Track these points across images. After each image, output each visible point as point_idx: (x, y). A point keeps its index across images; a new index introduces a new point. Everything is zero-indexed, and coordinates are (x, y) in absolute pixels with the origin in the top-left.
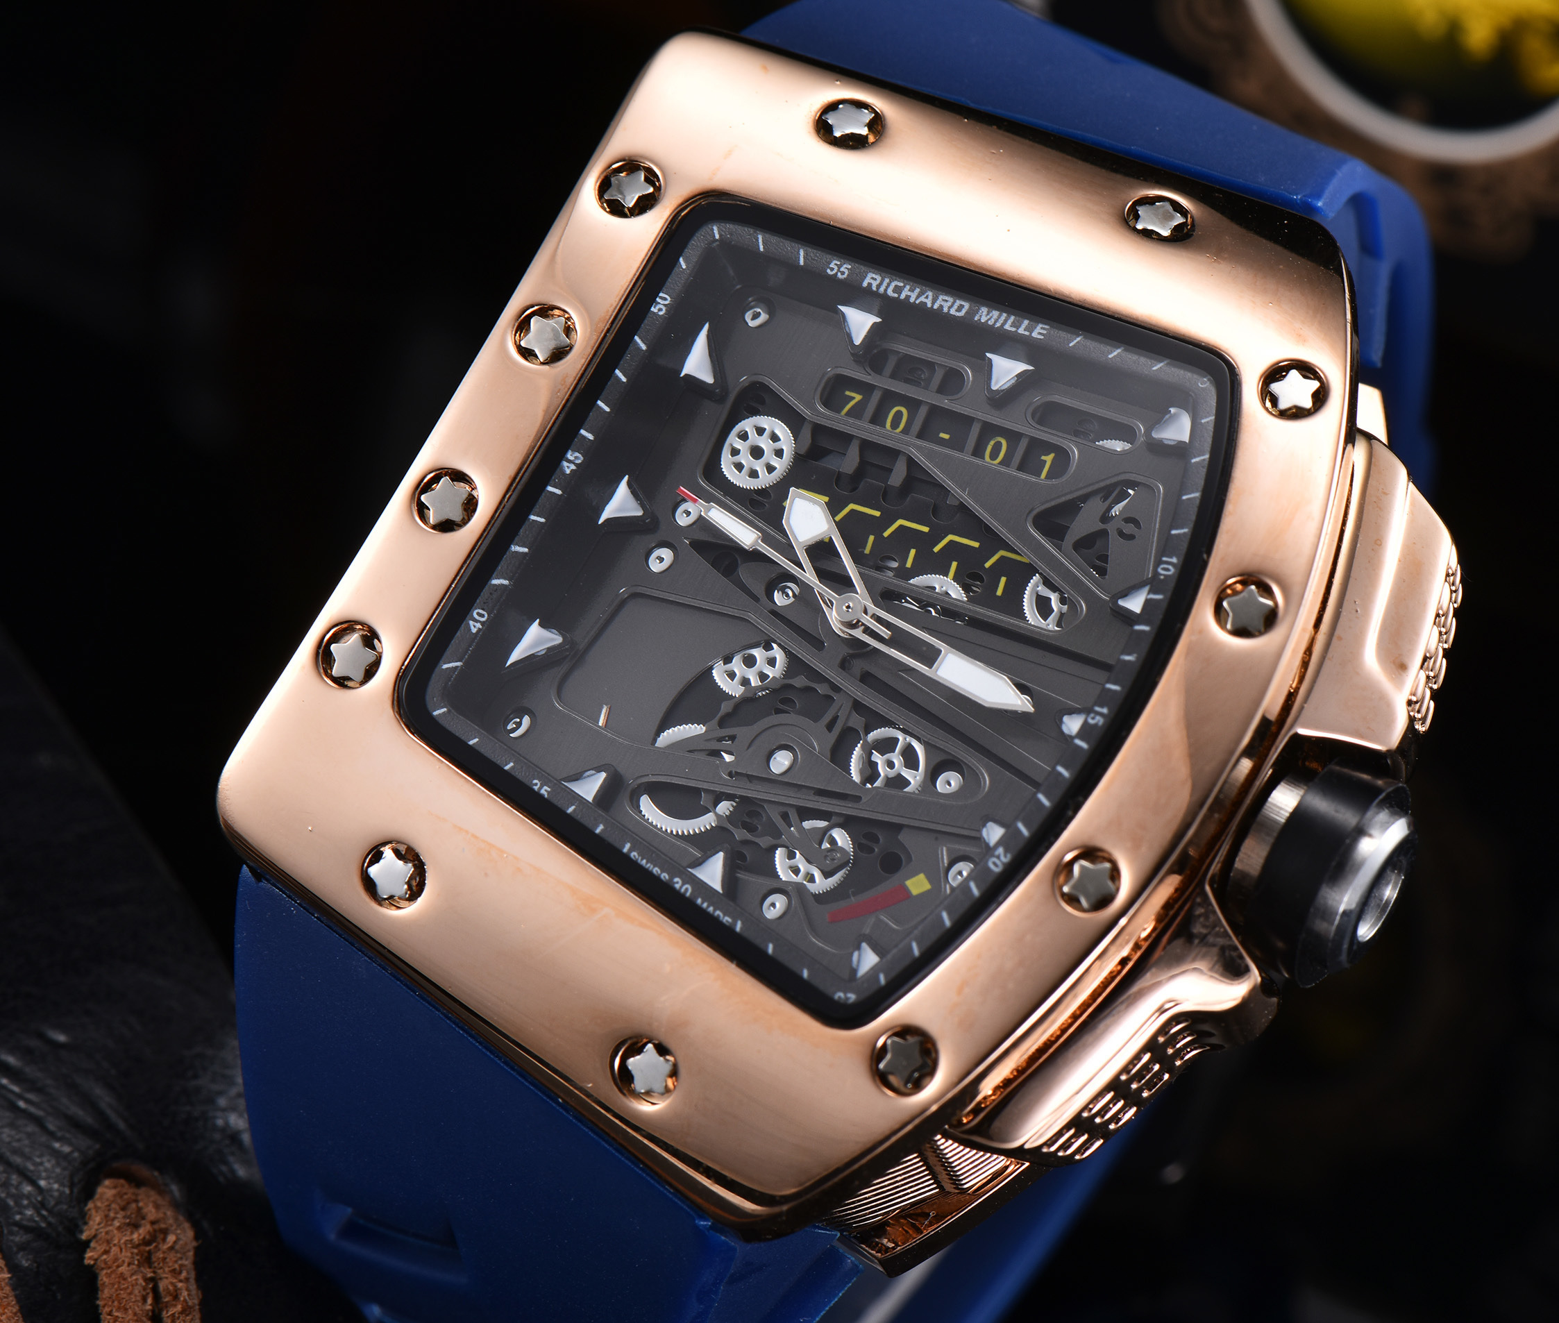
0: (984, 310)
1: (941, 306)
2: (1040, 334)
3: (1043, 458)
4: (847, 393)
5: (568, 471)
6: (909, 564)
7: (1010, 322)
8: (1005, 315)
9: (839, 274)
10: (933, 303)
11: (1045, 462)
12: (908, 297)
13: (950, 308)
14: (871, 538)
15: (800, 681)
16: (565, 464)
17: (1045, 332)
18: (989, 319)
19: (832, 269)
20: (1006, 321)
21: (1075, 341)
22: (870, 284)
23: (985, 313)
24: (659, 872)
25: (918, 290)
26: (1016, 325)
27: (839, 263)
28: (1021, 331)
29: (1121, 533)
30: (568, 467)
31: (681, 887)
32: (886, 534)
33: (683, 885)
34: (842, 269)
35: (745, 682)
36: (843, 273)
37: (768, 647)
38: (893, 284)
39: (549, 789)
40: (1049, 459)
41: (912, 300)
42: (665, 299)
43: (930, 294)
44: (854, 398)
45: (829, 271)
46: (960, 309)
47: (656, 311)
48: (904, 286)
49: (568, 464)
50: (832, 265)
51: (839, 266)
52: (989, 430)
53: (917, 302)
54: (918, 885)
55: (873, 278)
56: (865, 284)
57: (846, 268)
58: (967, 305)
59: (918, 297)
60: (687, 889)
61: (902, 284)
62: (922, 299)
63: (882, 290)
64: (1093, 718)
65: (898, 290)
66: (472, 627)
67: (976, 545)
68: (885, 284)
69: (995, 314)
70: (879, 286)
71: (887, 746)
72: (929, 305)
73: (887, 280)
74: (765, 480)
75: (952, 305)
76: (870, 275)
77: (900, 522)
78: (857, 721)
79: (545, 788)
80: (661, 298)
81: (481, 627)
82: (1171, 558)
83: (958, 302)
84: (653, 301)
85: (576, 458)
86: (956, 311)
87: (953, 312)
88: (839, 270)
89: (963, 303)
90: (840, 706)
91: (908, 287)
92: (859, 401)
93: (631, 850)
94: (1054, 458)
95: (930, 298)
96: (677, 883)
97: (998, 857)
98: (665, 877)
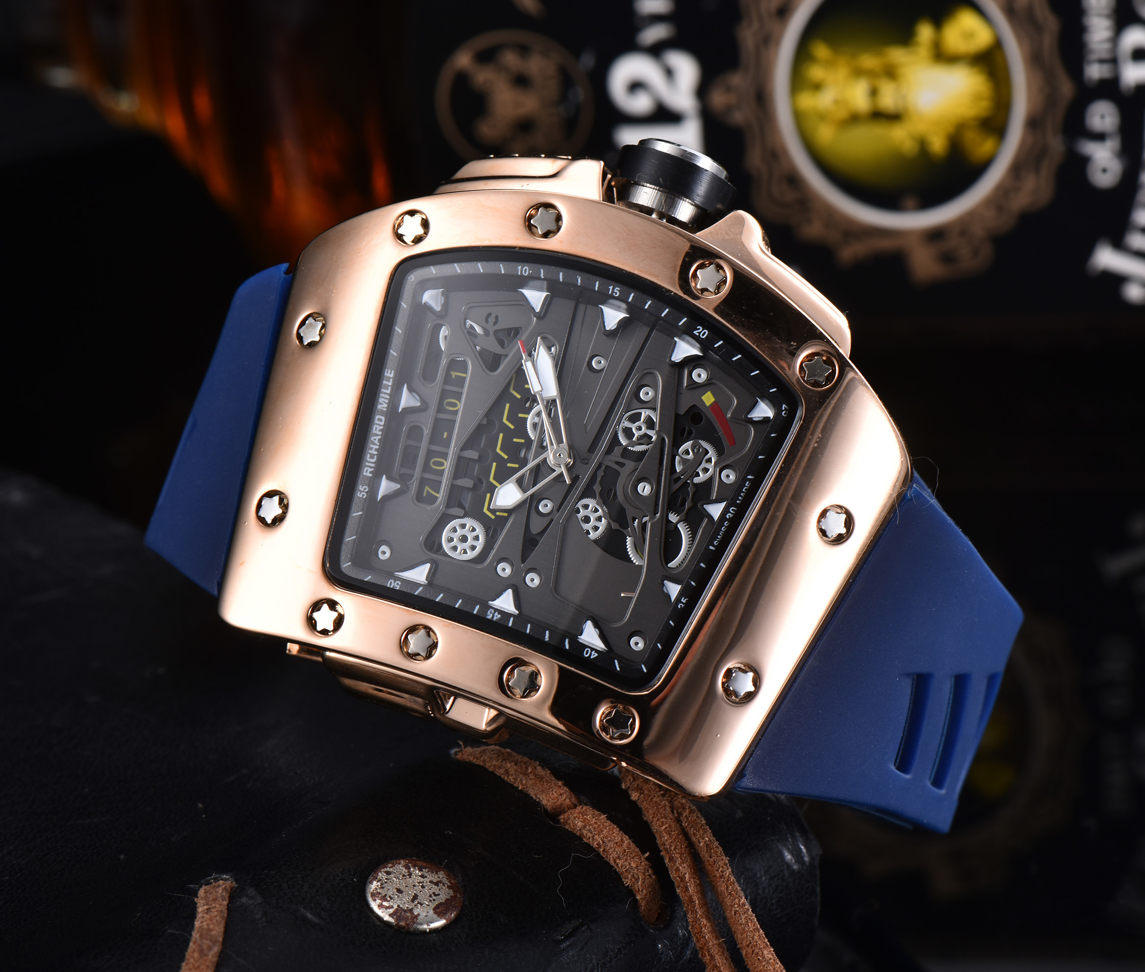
0: (379, 407)
1: (380, 430)
2: (391, 373)
3: (453, 377)
4: (425, 495)
5: (499, 616)
6: (523, 441)
7: (385, 391)
8: (381, 395)
9: (366, 491)
10: (378, 435)
11: (456, 376)
12: (376, 450)
13: (380, 425)
14: (509, 465)
15: (597, 488)
16: (495, 619)
17: (389, 371)
18: (385, 402)
19: (363, 495)
20: (385, 393)
21: (393, 353)
22: (370, 472)
23: (382, 406)
24: (724, 527)
25: (371, 446)
26: (387, 387)
27: (359, 493)
28: (390, 384)
29: (495, 323)
30: (497, 616)
31: (732, 513)
32: (506, 457)
33: (730, 513)
34: (363, 490)
35: (599, 519)
36: (365, 489)
37: (578, 511)
38: (369, 460)
39: (683, 598)
40: (454, 374)
41: (377, 447)
42: (391, 582)
43: (372, 438)
44: (427, 491)
45: (364, 497)
46: (380, 420)
47: (399, 586)
48: (370, 453)
49: (495, 617)
50: (361, 496)
51: (361, 492)
52: (440, 410)
53: (378, 444)
54: (708, 399)
55: (366, 472)
56: (371, 475)
57: (361, 488)
58: (377, 417)
59: (376, 444)
60: (732, 510)
61: (369, 455)
62: (376, 442)
63: (373, 465)
64: (616, 293)
65: (372, 456)
66: (595, 656)
67: (508, 405)
68: (369, 464)
69: (381, 400)
70: (371, 467)
71: (628, 433)
72: (380, 437)
73: (367, 464)
74: (480, 531)
75: (378, 425)
76: (365, 474)
77: (498, 450)
78: (617, 451)
79: (682, 600)
80: (390, 585)
81: (594, 651)
82: (518, 269)
83: (376, 421)
84: (393, 590)
85: (491, 613)
86: (381, 421)
87: (382, 423)
88: (363, 491)
89: (376, 419)
90: (610, 461)
91: (370, 451)
92: (429, 487)
93: (713, 546)
94: (453, 371)
95: (375, 438)
96: (729, 516)
97: (700, 333)
98: (727, 524)
